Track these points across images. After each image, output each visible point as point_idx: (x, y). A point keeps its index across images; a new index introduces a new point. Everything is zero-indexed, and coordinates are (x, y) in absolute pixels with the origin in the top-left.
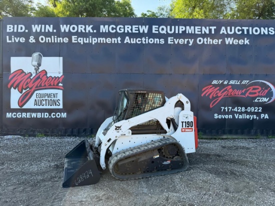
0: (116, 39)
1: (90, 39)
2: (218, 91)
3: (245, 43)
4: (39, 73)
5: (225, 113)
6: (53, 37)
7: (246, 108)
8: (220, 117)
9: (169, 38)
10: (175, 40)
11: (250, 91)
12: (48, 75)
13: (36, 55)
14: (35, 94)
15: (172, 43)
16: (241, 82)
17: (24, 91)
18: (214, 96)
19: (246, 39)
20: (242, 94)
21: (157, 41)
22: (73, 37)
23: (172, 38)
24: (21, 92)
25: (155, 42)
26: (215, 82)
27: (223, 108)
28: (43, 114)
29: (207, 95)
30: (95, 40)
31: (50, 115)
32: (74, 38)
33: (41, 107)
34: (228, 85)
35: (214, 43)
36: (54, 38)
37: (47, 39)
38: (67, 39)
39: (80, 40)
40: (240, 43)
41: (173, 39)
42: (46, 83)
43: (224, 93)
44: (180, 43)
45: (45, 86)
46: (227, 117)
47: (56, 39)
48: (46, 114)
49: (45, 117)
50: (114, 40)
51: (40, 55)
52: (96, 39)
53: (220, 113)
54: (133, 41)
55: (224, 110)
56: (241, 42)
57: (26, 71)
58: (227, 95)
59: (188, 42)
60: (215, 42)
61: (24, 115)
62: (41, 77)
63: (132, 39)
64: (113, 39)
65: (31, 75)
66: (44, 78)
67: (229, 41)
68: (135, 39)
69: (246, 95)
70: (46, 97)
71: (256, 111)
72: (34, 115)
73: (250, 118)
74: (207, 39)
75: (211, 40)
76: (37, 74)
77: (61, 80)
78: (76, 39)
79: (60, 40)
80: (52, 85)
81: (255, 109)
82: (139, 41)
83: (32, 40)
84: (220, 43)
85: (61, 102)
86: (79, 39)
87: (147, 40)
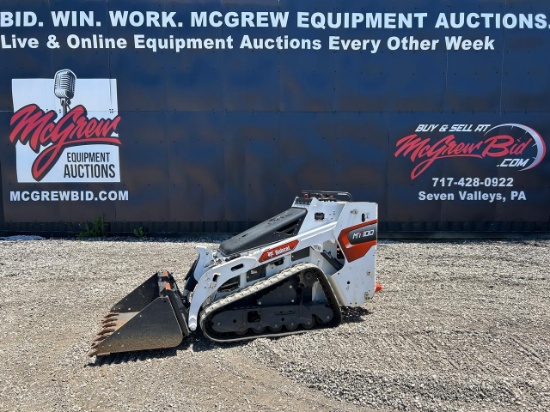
0: (222, 41)
1: (172, 41)
2: (428, 146)
3: (486, 48)
4: (71, 110)
5: (439, 189)
6: (95, 37)
7: (482, 180)
8: (430, 197)
9: (331, 38)
10: (343, 42)
11: (492, 145)
12: (89, 116)
13: (62, 74)
14: (64, 154)
15: (338, 48)
16: (473, 128)
17: (42, 148)
18: (420, 156)
19: (487, 38)
20: (475, 151)
21: (306, 43)
22: (136, 37)
23: (338, 38)
24: (37, 151)
25: (303, 47)
26: (422, 128)
27: (437, 179)
28: (82, 193)
29: (405, 154)
30: (180, 43)
31: (96, 195)
32: (138, 39)
33: (78, 180)
34: (447, 133)
35: (423, 48)
36: (98, 38)
37: (83, 41)
38: (125, 42)
39: (151, 43)
40: (475, 48)
41: (339, 41)
42: (86, 132)
43: (440, 151)
44: (354, 48)
45: (84, 137)
46: (443, 197)
47: (101, 41)
48: (87, 193)
49: (87, 199)
50: (220, 43)
51: (70, 74)
52: (182, 40)
53: (430, 190)
54: (259, 45)
55: (439, 183)
56: (477, 45)
57: (45, 107)
58: (446, 154)
59: (370, 46)
60: (425, 45)
61: (45, 195)
62: (74, 120)
63: (255, 41)
64: (217, 41)
65: (55, 116)
66: (81, 123)
67: (452, 43)
68: (261, 41)
69: (484, 154)
70: (87, 160)
71: (501, 185)
72: (64, 196)
73: (490, 199)
74: (408, 39)
75: (416, 42)
76: (66, 114)
77: (114, 125)
78: (142, 41)
79: (110, 43)
80: (98, 135)
81: (500, 182)
82: (270, 44)
83: (53, 43)
84: (434, 48)
85: (117, 170)
86: (149, 40)
87: (286, 42)
